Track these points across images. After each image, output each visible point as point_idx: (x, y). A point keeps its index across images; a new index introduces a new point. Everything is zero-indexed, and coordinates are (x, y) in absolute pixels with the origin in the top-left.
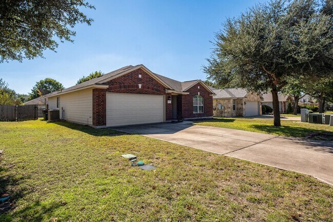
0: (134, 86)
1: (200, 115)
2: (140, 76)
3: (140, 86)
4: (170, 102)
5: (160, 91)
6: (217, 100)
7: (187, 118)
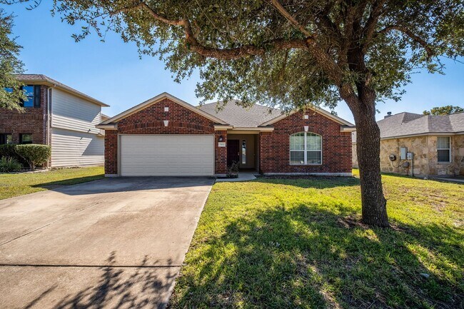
0: (157, 125)
1: (308, 168)
2: (166, 109)
3: (166, 123)
4: (223, 145)
5: (202, 128)
6: (398, 140)
7: (273, 171)
